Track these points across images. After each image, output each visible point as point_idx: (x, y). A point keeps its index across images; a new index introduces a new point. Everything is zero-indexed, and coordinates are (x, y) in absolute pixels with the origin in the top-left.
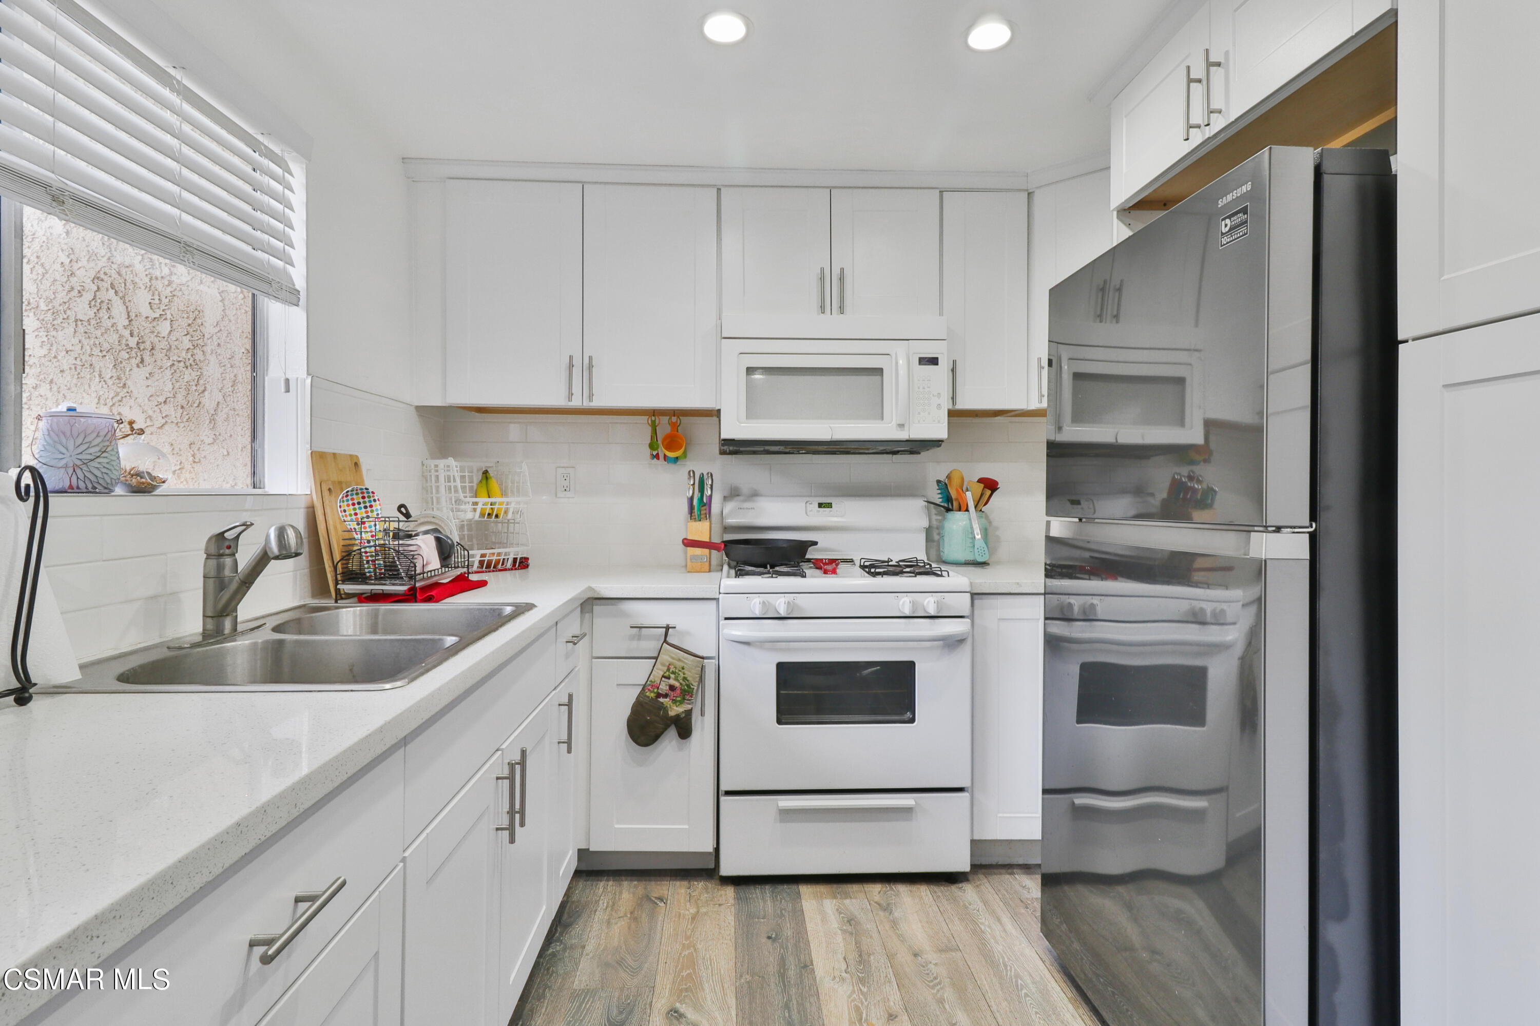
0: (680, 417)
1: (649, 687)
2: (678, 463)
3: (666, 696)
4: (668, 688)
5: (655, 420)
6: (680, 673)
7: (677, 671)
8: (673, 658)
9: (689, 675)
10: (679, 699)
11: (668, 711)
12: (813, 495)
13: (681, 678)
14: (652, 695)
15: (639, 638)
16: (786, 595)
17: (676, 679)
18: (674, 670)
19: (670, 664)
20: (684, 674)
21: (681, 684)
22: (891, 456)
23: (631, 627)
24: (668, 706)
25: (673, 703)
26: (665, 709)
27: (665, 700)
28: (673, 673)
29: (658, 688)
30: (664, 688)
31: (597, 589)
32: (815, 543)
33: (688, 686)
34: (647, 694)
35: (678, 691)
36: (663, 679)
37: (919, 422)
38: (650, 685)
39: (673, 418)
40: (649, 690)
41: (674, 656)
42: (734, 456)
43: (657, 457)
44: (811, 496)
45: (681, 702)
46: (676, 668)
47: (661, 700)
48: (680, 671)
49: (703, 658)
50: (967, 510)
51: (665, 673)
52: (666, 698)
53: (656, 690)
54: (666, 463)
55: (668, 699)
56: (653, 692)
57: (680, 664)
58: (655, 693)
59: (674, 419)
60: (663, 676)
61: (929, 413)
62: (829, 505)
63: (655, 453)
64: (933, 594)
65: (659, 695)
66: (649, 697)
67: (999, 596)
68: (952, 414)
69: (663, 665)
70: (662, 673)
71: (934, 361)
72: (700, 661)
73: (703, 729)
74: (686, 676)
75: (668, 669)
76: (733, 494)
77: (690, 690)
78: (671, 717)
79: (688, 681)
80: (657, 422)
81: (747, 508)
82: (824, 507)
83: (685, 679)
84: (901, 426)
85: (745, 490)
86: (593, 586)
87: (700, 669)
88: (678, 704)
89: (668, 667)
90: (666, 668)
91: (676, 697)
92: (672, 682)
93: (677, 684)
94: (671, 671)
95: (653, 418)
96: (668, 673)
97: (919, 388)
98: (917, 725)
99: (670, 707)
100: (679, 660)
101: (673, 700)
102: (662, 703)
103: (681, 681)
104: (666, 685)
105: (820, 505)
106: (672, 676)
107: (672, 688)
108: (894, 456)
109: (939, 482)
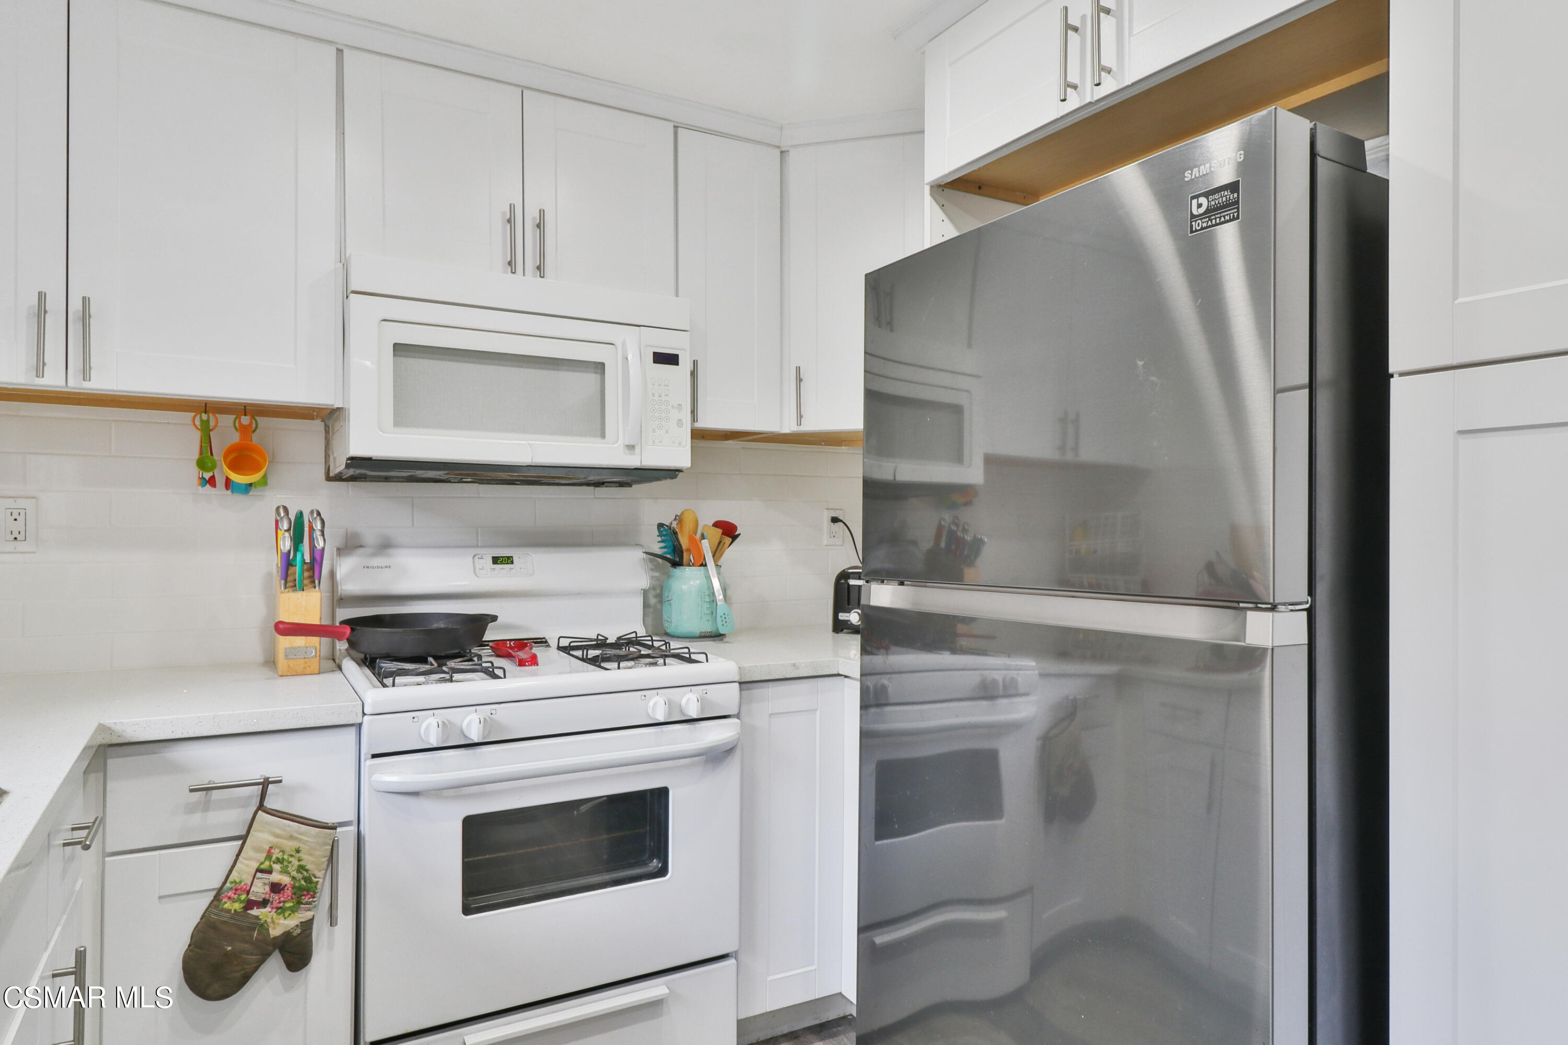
0: (257, 418)
1: (230, 894)
2: (251, 493)
3: (264, 903)
4: (267, 888)
5: (208, 421)
6: (291, 859)
7: (286, 857)
8: (277, 836)
9: (309, 861)
10: (288, 905)
11: (268, 930)
12: (480, 545)
13: (295, 867)
14: (237, 906)
15: (206, 807)
16: (478, 708)
17: (284, 871)
18: (280, 856)
19: (271, 848)
20: (299, 860)
21: (294, 878)
22: (592, 488)
23: (192, 791)
24: (269, 920)
25: (279, 914)
26: (262, 927)
27: (263, 910)
28: (278, 861)
29: (248, 893)
30: (260, 889)
31: (118, 728)
32: (494, 618)
33: (308, 880)
34: (226, 906)
35: (288, 892)
36: (259, 875)
37: (654, 442)
38: (231, 889)
39: (243, 417)
40: (229, 898)
41: (278, 831)
42: (350, 483)
43: (212, 482)
44: (477, 546)
45: (293, 910)
46: (283, 852)
47: (255, 912)
48: (292, 856)
49: (333, 828)
50: (704, 565)
51: (262, 863)
52: (265, 907)
53: (243, 897)
54: (229, 492)
55: (268, 909)
56: (239, 900)
57: (290, 845)
58: (241, 902)
59: (245, 420)
60: (259, 870)
61: (667, 432)
62: (509, 560)
63: (207, 475)
64: (693, 688)
65: (250, 904)
66: (229, 911)
67: (770, 684)
68: (699, 435)
69: (258, 850)
70: (255, 865)
71: (670, 359)
72: (330, 834)
73: (331, 946)
74: (302, 863)
75: (269, 856)
76: (350, 545)
77: (309, 885)
78: (275, 938)
79: (307, 871)
80: (212, 424)
81: (378, 567)
82: (502, 563)
83: (301, 868)
84: (631, 448)
85: (370, 537)
86: (108, 721)
87: (330, 847)
88: (287, 914)
89: (269, 852)
90: (264, 855)
91: (284, 902)
92: (276, 877)
93: (285, 880)
94: (274, 858)
95: (204, 417)
96: (267, 863)
97: (653, 395)
98: (671, 877)
99: (273, 922)
100: (292, 838)
101: (278, 908)
102: (257, 917)
103: (294, 874)
104: (265, 884)
105: (496, 560)
106: (277, 867)
107: (276, 888)
108: (596, 488)
109: (660, 525)
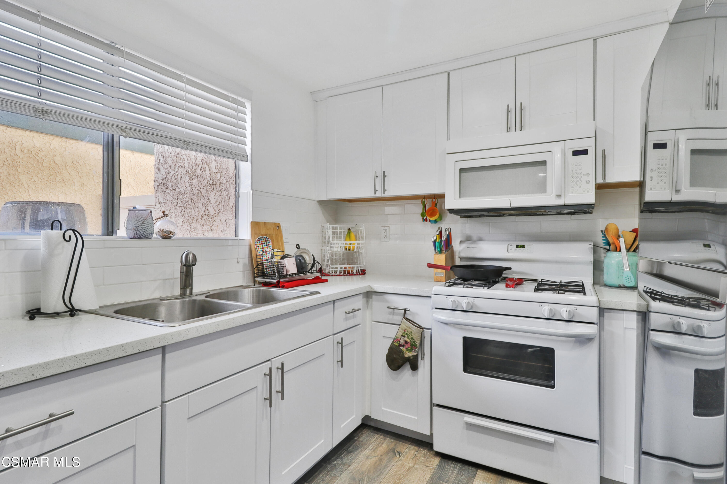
0: (438, 199)
1: (396, 340)
2: (437, 223)
3: (403, 346)
4: (404, 342)
5: (425, 201)
6: (410, 335)
7: (409, 334)
8: (407, 327)
9: (414, 337)
10: (409, 349)
11: (404, 354)
12: (516, 240)
13: (411, 338)
14: (397, 344)
15: (393, 314)
16: (468, 298)
17: (408, 338)
18: (407, 333)
19: (405, 330)
20: (412, 336)
21: (411, 341)
22: (570, 215)
23: (388, 308)
24: (404, 351)
25: (407, 350)
26: (403, 353)
27: (403, 348)
28: (407, 334)
29: (400, 341)
30: (402, 342)
31: (373, 287)
32: (509, 269)
33: (414, 342)
34: (395, 343)
35: (409, 345)
36: (402, 337)
37: (572, 193)
38: (396, 339)
39: (434, 199)
40: (395, 341)
41: (407, 325)
42: (468, 218)
43: (426, 220)
45: (411, 351)
46: (408, 332)
47: (401, 348)
48: (410, 334)
49: (423, 329)
50: (620, 251)
51: (403, 334)
52: (404, 347)
53: (398, 342)
54: (430, 223)
55: (404, 348)
56: (397, 343)
57: (410, 330)
58: (398, 343)
59: (434, 200)
60: (402, 336)
61: (580, 187)
62: (523, 246)
63: (425, 218)
64: (568, 306)
65: (400, 345)
66: (395, 345)
67: (625, 312)
68: (599, 187)
69: (402, 329)
70: (401, 334)
72: (420, 330)
73: (424, 367)
74: (413, 337)
75: (404, 332)
77: (415, 344)
78: (406, 357)
79: (414, 340)
80: (426, 202)
81: (472, 248)
82: (520, 247)
83: (412, 338)
84: (559, 196)
85: (475, 238)
86: (371, 285)
87: (421, 334)
88: (409, 351)
89: (405, 331)
90: (404, 331)
91: (408, 347)
92: (406, 339)
93: (409, 341)
94: (406, 333)
95: (424, 200)
96: (404, 334)
97: (572, 171)
98: (556, 390)
99: (405, 352)
100: (410, 328)
101: (407, 349)
102: (401, 349)
103: (411, 339)
104: (403, 340)
105: (517, 246)
106: (406, 336)
107: (406, 342)
108: (572, 215)
109: (602, 231)
